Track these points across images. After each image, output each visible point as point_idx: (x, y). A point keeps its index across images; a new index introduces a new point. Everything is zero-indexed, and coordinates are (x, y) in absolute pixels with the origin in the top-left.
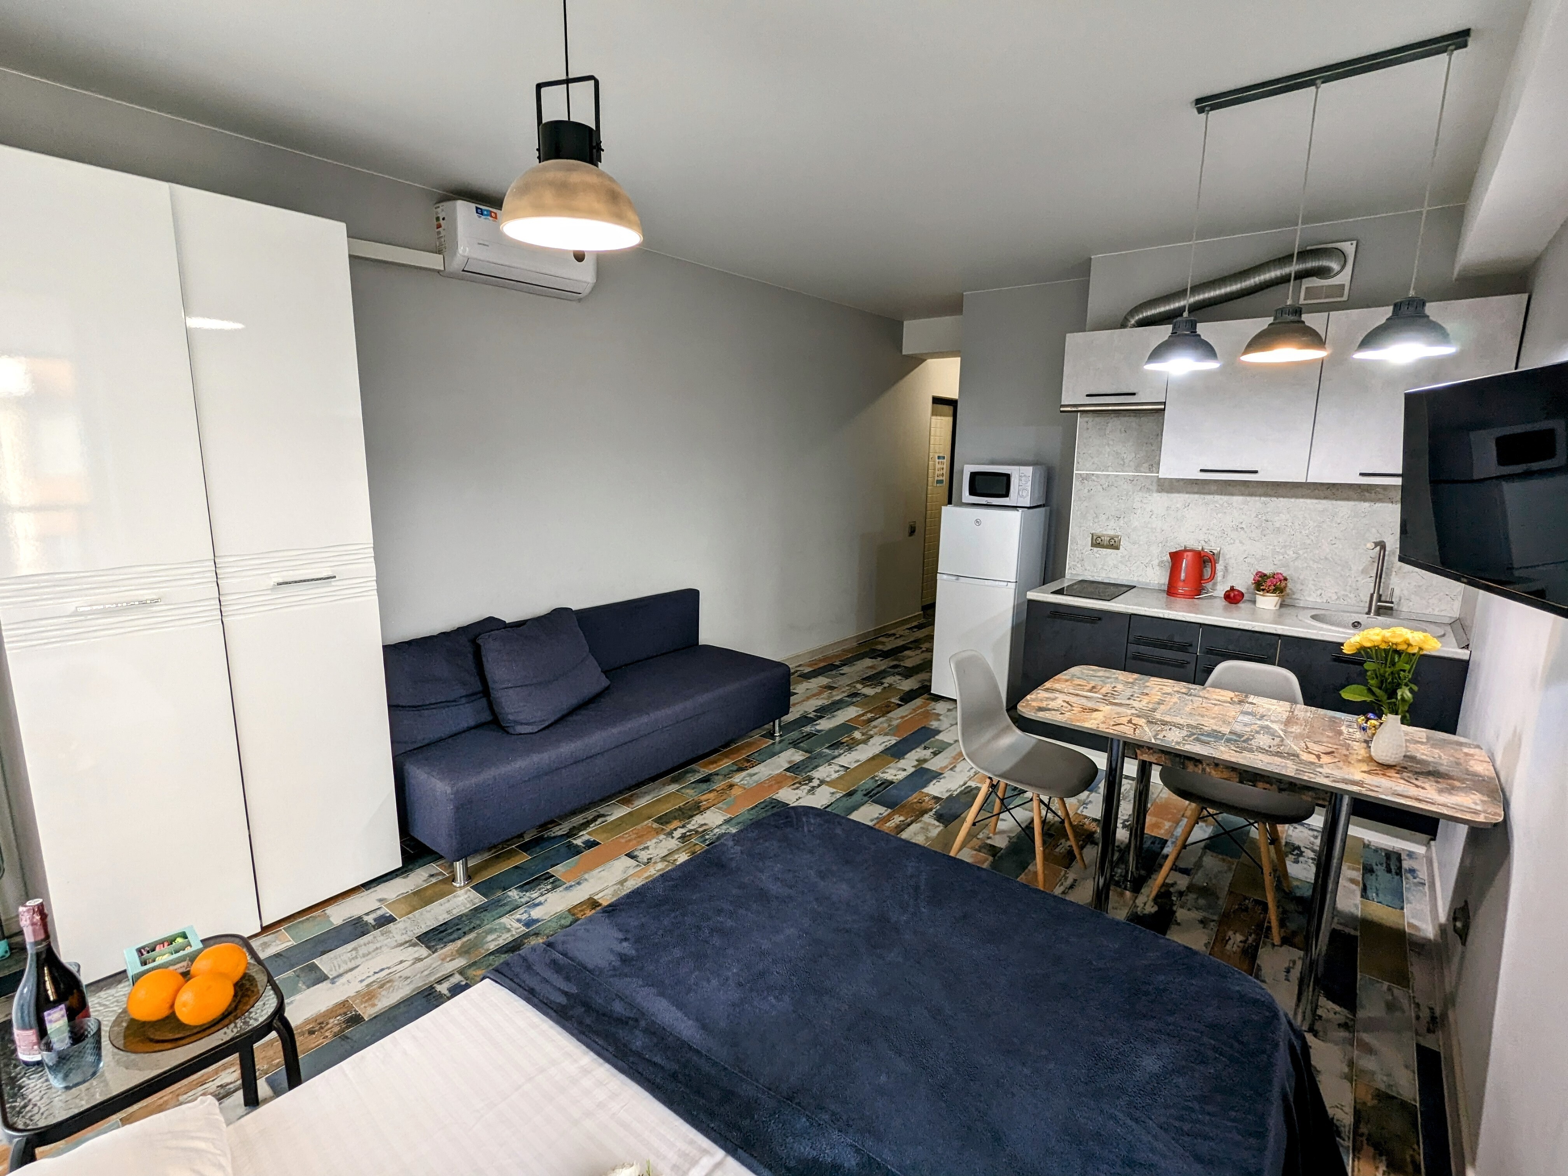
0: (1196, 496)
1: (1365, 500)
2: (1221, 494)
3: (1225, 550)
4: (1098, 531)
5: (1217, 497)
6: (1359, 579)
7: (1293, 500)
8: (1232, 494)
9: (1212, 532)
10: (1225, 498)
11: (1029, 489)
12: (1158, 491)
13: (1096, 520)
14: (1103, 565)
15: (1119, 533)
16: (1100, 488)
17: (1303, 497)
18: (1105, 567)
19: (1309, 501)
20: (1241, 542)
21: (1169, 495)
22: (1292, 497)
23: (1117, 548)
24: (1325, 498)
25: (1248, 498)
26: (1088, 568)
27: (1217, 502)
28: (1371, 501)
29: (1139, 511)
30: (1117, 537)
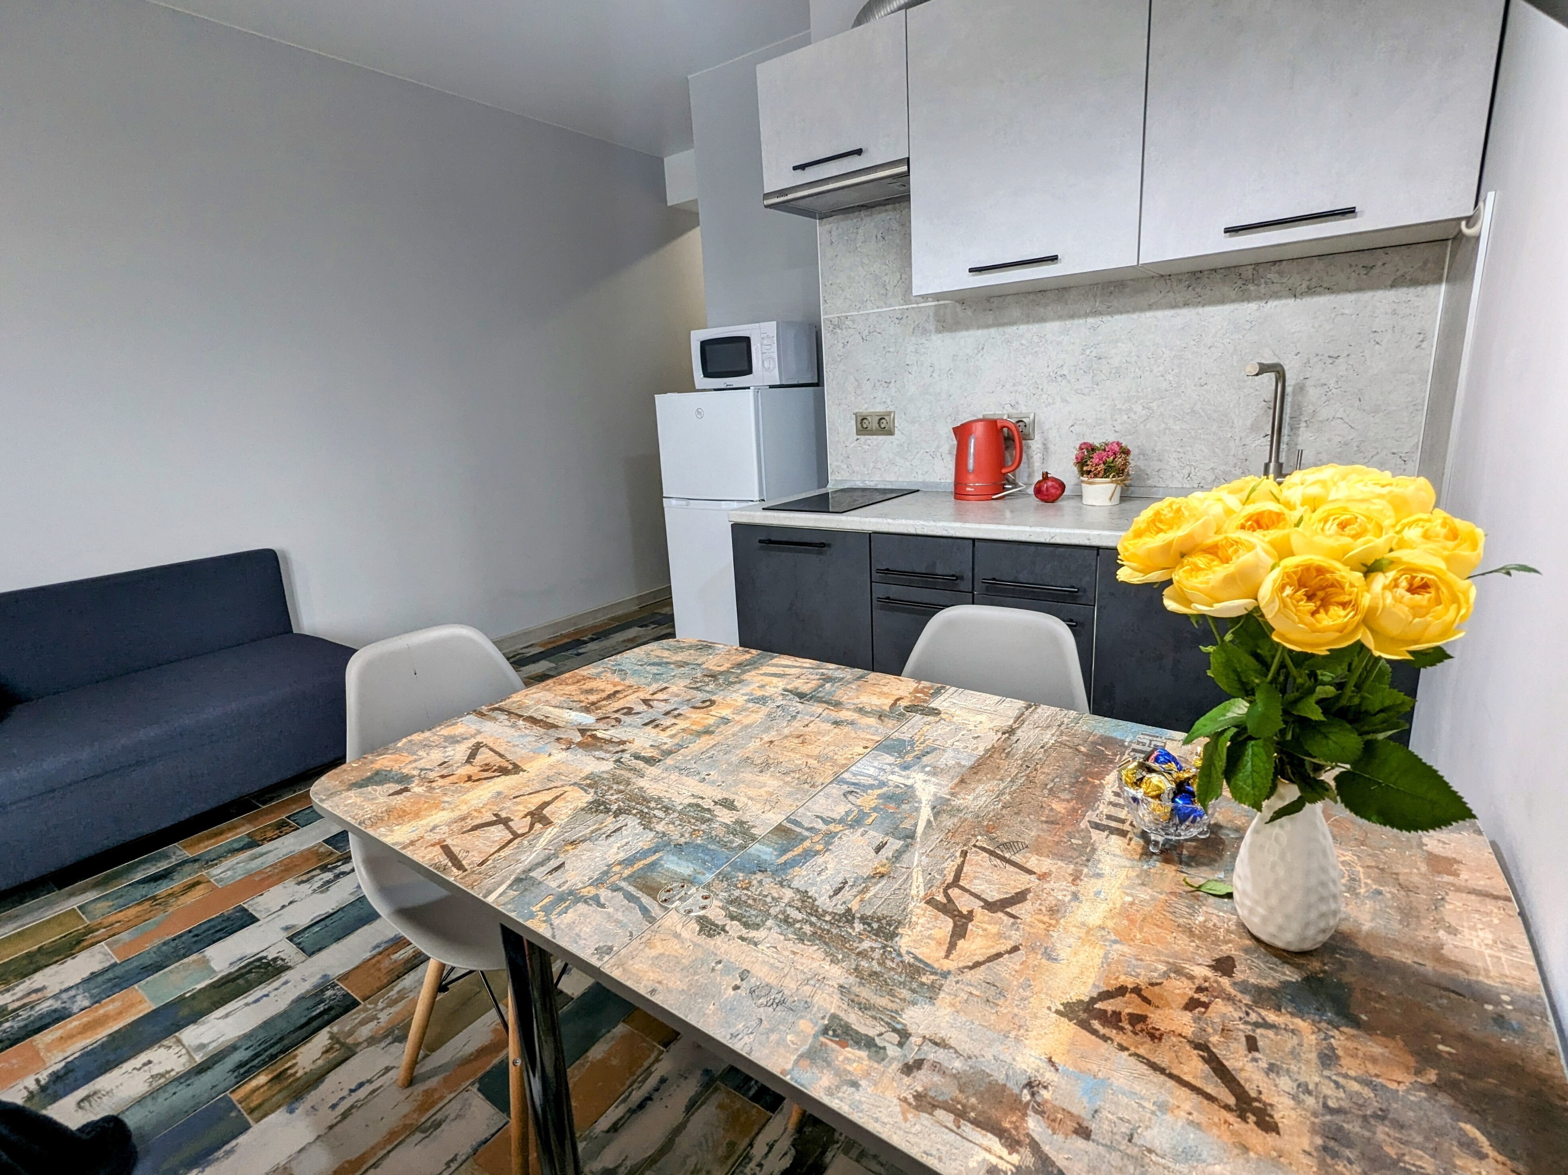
0: (993, 331)
1: (1249, 300)
2: (1028, 322)
3: (1041, 416)
4: (864, 408)
5: (1023, 328)
6: (1248, 441)
7: (1135, 316)
8: (1043, 320)
9: (1020, 388)
10: (1035, 328)
11: (775, 355)
12: (938, 331)
13: (859, 392)
14: (876, 462)
15: (891, 408)
16: (858, 337)
17: (1150, 307)
18: (879, 465)
19: (1160, 314)
20: (1064, 400)
21: (954, 334)
22: (1134, 310)
23: (891, 433)
24: (1186, 304)
25: (1068, 323)
26: (857, 469)
27: (1022, 336)
28: (1259, 298)
29: (915, 368)
30: (889, 414)
